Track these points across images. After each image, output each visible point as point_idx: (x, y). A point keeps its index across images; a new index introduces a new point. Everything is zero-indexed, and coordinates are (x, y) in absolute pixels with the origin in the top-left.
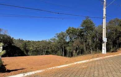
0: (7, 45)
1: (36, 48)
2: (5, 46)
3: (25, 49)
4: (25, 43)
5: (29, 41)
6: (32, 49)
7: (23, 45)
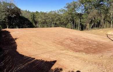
0: (15, 16)
1: (45, 20)
2: (13, 17)
3: (34, 20)
4: (34, 14)
5: (37, 12)
6: (40, 21)
7: (31, 15)
